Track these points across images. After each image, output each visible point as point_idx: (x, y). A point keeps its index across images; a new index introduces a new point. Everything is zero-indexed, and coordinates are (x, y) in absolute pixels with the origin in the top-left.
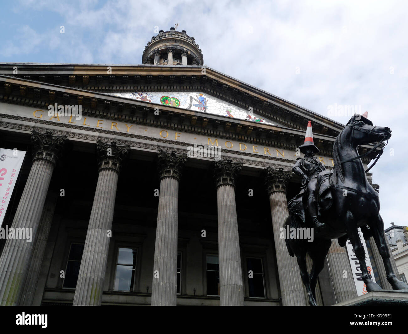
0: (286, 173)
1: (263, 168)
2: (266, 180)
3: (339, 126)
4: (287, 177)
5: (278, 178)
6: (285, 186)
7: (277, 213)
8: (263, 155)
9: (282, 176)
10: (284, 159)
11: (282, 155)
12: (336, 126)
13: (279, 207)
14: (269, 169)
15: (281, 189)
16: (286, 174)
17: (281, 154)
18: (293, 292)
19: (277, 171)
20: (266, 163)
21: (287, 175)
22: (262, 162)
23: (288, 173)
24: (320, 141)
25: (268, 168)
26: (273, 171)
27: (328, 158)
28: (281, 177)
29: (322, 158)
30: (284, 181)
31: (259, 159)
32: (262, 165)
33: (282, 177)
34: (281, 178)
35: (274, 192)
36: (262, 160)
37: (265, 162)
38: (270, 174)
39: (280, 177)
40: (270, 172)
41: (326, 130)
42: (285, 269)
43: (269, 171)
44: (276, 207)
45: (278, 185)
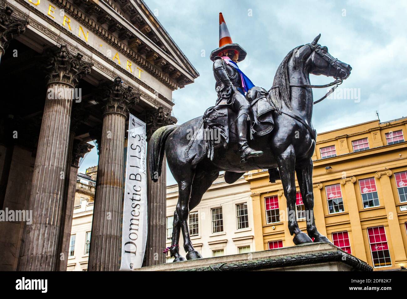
0: (85, 64)
1: (55, 43)
2: (52, 62)
3: (163, 33)
4: (84, 70)
5: (72, 66)
6: (78, 81)
7: (55, 113)
8: (61, 25)
9: (78, 65)
10: (87, 43)
11: (85, 36)
12: (160, 31)
13: (60, 106)
14: (64, 49)
15: (70, 83)
16: (83, 65)
17: (84, 34)
18: (46, 227)
19: (73, 55)
20: (61, 38)
21: (85, 67)
22: (56, 35)
23: (86, 65)
24: (138, 41)
25: (62, 46)
26: (69, 54)
27: (137, 66)
28: (76, 66)
29: (130, 63)
30: (78, 73)
31: (53, 29)
32: (54, 39)
33: (78, 67)
34: (76, 68)
35: (59, 83)
36: (57, 32)
37: (61, 36)
38: (63, 57)
39: (74, 66)
40: (65, 54)
41: (149, 31)
42: (43, 194)
43: (63, 52)
44: (56, 105)
45: (68, 75)
